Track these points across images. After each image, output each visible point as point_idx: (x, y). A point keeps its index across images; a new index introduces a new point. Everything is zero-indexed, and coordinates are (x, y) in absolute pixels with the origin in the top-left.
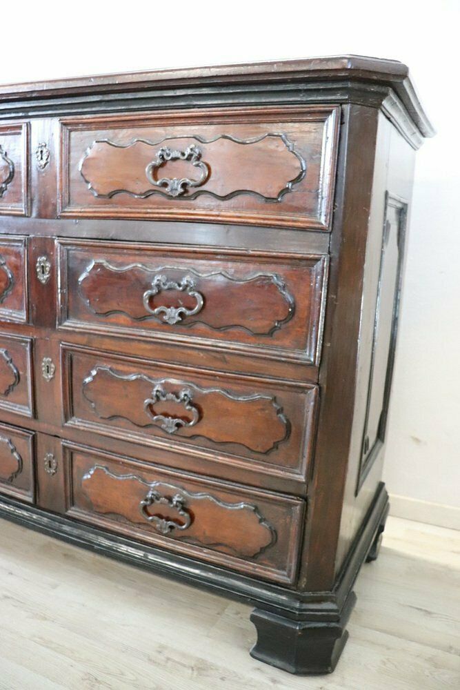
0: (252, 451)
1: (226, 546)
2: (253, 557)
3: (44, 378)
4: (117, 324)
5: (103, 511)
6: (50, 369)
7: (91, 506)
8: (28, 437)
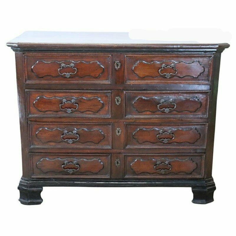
0: (190, 143)
1: (182, 172)
2: (191, 174)
3: (117, 135)
4: (146, 115)
5: (140, 173)
6: (119, 132)
7: (134, 173)
8: (109, 155)
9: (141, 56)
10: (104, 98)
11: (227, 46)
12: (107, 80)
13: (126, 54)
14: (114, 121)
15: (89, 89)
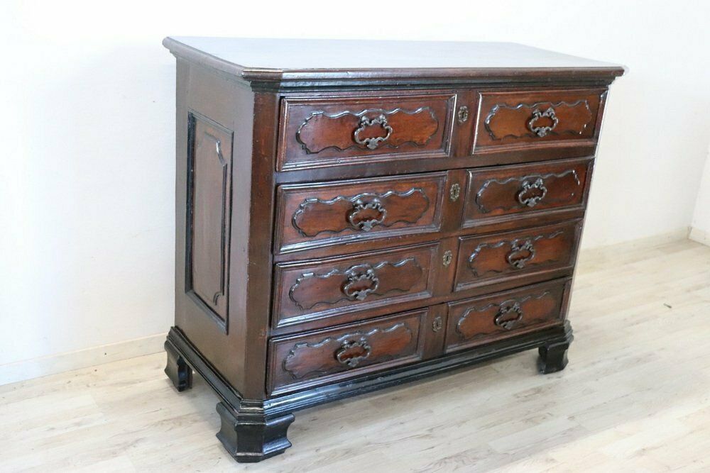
3: (444, 265)
5: (471, 336)
6: (448, 258)
7: (462, 338)
8: (423, 313)
9: (505, 93)
10: (431, 189)
11: (620, 72)
12: (441, 147)
13: (481, 90)
14: (441, 237)
15: (405, 172)
